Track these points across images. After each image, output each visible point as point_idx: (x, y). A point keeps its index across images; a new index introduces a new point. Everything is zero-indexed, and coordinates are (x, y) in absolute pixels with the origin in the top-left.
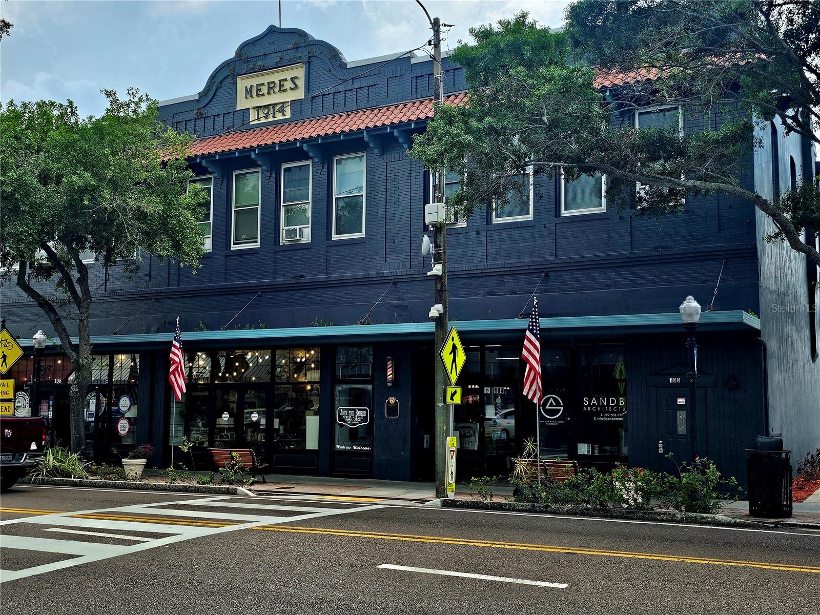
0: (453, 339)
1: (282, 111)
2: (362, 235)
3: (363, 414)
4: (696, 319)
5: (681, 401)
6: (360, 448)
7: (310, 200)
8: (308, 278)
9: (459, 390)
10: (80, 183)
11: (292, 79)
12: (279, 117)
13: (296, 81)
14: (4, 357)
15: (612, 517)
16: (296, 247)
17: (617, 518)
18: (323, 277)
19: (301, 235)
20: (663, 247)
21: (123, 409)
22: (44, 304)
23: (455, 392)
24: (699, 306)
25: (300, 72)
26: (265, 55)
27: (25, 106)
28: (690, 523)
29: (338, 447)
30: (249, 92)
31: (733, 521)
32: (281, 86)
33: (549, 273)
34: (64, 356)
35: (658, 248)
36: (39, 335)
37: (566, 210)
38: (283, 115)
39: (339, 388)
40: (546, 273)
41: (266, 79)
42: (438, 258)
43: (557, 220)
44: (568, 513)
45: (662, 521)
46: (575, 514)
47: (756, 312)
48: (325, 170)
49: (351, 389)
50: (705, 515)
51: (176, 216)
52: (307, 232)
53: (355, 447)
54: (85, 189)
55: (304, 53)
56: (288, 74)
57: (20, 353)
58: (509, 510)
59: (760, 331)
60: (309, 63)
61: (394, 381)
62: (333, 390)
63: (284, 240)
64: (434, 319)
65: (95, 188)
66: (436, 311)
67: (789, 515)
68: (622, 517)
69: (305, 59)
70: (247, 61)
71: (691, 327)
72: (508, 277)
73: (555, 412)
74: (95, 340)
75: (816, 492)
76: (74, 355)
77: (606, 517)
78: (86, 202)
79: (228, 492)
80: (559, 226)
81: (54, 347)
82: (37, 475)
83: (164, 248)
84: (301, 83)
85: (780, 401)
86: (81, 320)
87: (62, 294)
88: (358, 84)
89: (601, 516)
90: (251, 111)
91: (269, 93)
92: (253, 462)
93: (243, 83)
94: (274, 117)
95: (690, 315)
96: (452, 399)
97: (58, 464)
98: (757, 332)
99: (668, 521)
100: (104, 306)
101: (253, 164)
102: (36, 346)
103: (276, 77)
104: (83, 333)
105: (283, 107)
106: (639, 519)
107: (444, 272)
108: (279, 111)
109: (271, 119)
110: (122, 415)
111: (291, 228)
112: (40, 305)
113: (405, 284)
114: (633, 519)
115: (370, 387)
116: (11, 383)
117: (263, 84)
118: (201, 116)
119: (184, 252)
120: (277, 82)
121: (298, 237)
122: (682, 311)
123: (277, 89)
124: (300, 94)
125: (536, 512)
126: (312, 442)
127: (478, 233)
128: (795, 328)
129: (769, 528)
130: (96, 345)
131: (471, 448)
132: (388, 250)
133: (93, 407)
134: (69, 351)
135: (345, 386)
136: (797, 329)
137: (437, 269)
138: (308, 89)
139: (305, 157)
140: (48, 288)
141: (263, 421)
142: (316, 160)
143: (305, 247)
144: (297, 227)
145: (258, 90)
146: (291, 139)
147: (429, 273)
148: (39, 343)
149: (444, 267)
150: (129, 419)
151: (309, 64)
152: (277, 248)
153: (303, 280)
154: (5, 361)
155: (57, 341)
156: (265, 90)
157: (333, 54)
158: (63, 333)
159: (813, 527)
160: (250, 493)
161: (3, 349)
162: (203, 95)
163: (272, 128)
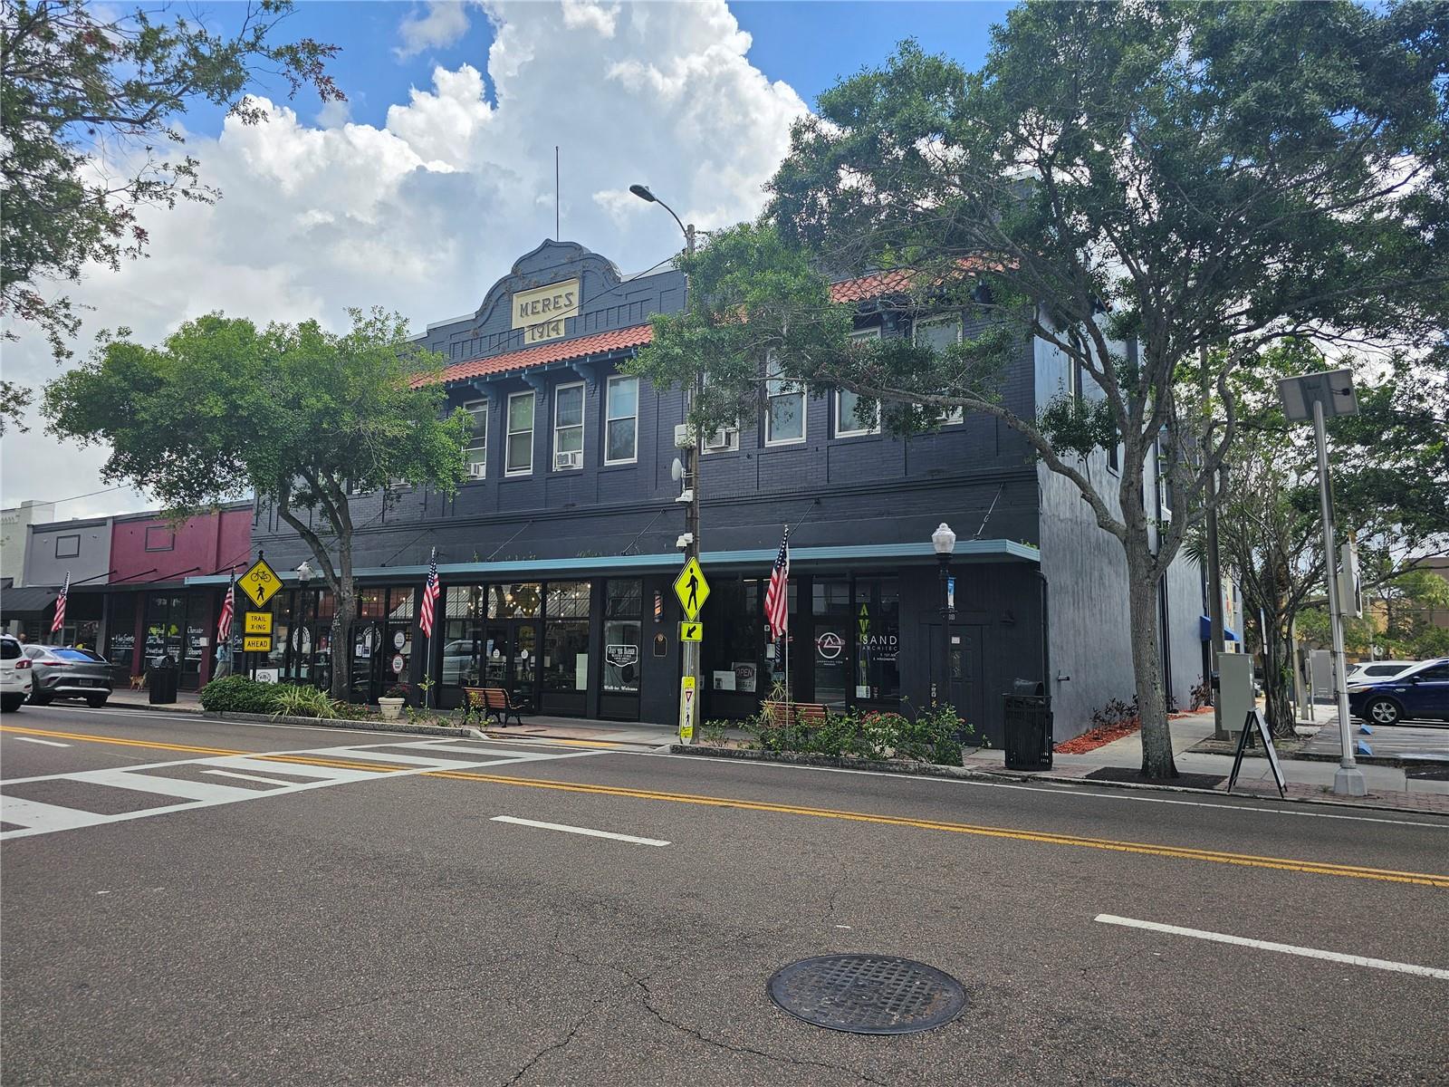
0: (692, 571)
1: (556, 329)
2: (634, 460)
3: (632, 652)
4: (950, 549)
5: (956, 640)
6: (628, 689)
7: (583, 424)
8: (579, 506)
9: (699, 627)
10: (319, 405)
11: (568, 295)
12: (554, 335)
13: (570, 297)
14: (261, 590)
15: (843, 767)
16: (569, 474)
17: (847, 768)
18: (594, 505)
19: (574, 461)
20: (939, 471)
21: (398, 645)
22: (306, 534)
23: (694, 628)
24: (953, 534)
25: (574, 288)
26: (541, 270)
27: (284, 327)
28: (923, 774)
29: (606, 687)
30: (524, 310)
31: (969, 773)
32: (556, 303)
33: (822, 500)
34: (327, 589)
35: (932, 471)
36: (304, 567)
37: (840, 431)
38: (558, 334)
39: (608, 624)
40: (817, 498)
41: (540, 296)
42: (689, 483)
43: (830, 442)
44: (798, 762)
45: (895, 772)
46: (805, 763)
47: (1034, 540)
48: (598, 391)
49: (625, 626)
50: (939, 766)
51: (431, 441)
52: (580, 457)
53: (623, 688)
54: (326, 411)
55: (579, 267)
56: (562, 290)
57: (278, 585)
58: (738, 757)
59: (1039, 563)
60: (584, 277)
61: (662, 617)
62: (603, 626)
63: (556, 467)
64: (682, 549)
65: (336, 412)
66: (684, 540)
67: (1048, 766)
68: (853, 768)
69: (580, 274)
70: (523, 277)
71: (944, 557)
72: (779, 505)
73: (833, 651)
74: (357, 572)
75: (1113, 743)
76: (337, 587)
77: (837, 766)
78: (325, 426)
79: (461, 734)
80: (831, 449)
81: (316, 580)
82: (281, 714)
83: (417, 475)
84: (575, 300)
85: (1075, 641)
86: (341, 552)
87: (327, 524)
88: (631, 299)
89: (831, 766)
90: (526, 329)
91: (543, 311)
92: (507, 703)
93: (518, 301)
94: (548, 336)
95: (944, 544)
96: (689, 635)
97: (303, 703)
98: (1036, 565)
99: (900, 772)
100: (381, 536)
101: (525, 386)
102: (301, 579)
103: (550, 293)
104: (346, 565)
105: (557, 325)
106: (870, 770)
107: (695, 498)
108: (553, 329)
109: (546, 338)
110: (397, 652)
111: (563, 453)
112: (303, 535)
113: (675, 513)
114: (864, 770)
115: (639, 623)
116: (268, 617)
117: (538, 301)
118: (478, 336)
119: (439, 479)
120: (552, 299)
121: (570, 464)
122: (934, 540)
123: (551, 307)
124: (575, 313)
125: (766, 760)
126: (581, 683)
127: (749, 457)
128: (1107, 560)
129: (1012, 782)
130: (362, 578)
131: (749, 690)
132: (659, 475)
133: (368, 643)
134: (331, 583)
135: (614, 622)
136: (1110, 563)
137: (687, 496)
138: (581, 307)
139: (577, 378)
140: (311, 517)
141: (533, 659)
142: (588, 381)
143: (578, 474)
144: (569, 453)
145: (534, 308)
146: (560, 358)
147: (677, 500)
148: (304, 576)
149: (695, 494)
150: (404, 656)
151: (583, 279)
152: (549, 475)
153: (574, 509)
154: (261, 594)
155: (321, 574)
156: (540, 307)
157: (606, 267)
158: (326, 565)
159: (1066, 782)
160: (484, 736)
161: (260, 581)
162: (479, 314)
163: (545, 347)
